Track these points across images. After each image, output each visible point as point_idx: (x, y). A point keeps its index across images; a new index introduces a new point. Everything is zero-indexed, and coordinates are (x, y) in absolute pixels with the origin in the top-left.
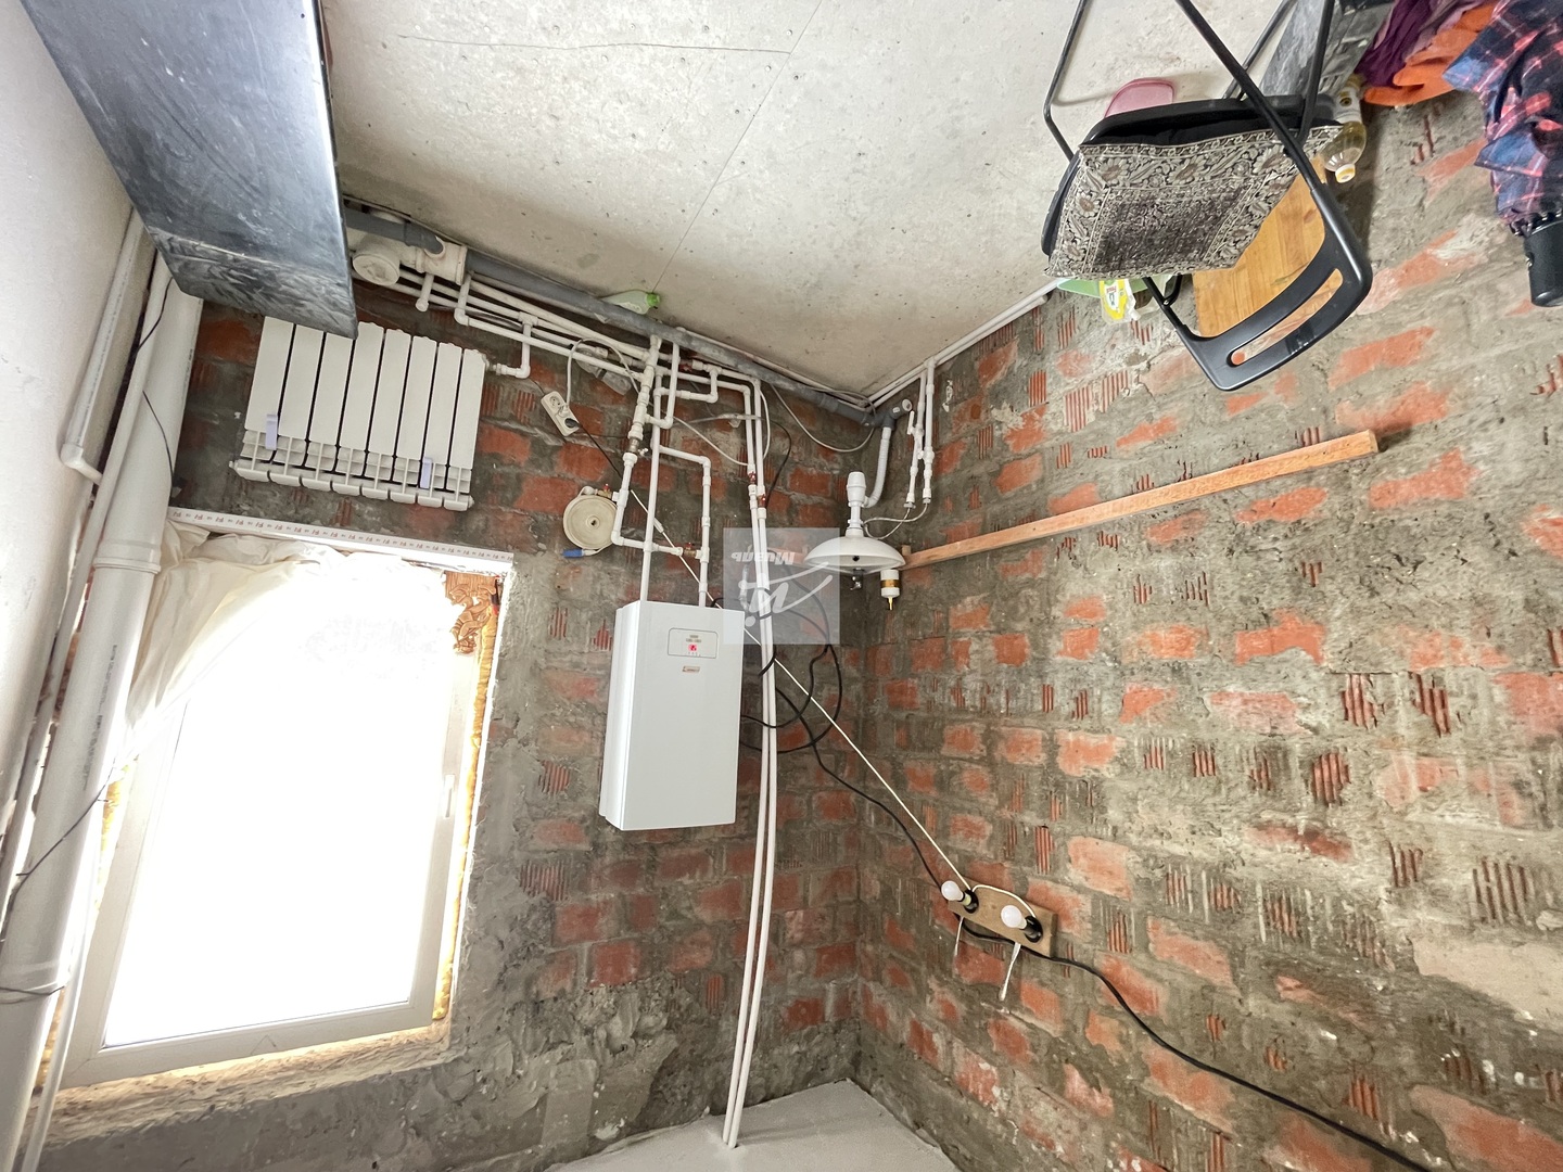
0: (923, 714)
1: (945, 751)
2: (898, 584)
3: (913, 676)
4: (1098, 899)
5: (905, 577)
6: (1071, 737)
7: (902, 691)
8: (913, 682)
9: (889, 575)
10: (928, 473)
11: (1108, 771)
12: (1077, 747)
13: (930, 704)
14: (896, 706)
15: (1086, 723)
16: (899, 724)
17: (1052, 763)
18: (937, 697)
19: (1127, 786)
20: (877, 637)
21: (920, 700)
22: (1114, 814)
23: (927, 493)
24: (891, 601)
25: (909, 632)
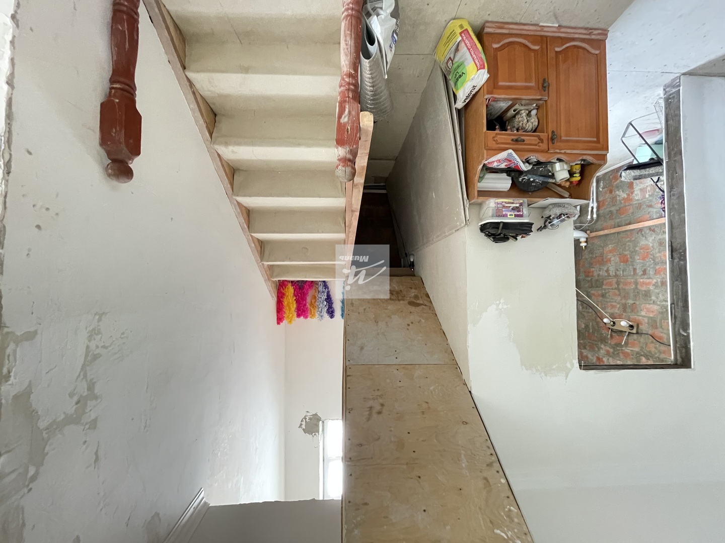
0: (596, 278)
1: (604, 287)
2: (586, 242)
3: (592, 268)
4: (649, 318)
5: (589, 240)
6: (641, 280)
7: (589, 272)
8: (592, 269)
9: (582, 240)
10: (595, 210)
11: (651, 288)
12: (643, 283)
13: (599, 275)
14: (588, 276)
15: (646, 277)
16: (588, 281)
17: (636, 288)
18: (601, 273)
19: (657, 291)
20: (579, 257)
21: (595, 274)
22: (653, 298)
23: (595, 216)
24: (584, 247)
25: (591, 256)
